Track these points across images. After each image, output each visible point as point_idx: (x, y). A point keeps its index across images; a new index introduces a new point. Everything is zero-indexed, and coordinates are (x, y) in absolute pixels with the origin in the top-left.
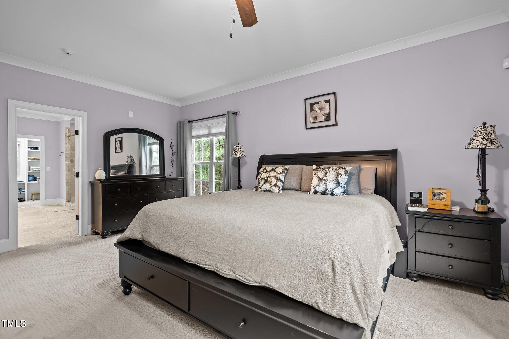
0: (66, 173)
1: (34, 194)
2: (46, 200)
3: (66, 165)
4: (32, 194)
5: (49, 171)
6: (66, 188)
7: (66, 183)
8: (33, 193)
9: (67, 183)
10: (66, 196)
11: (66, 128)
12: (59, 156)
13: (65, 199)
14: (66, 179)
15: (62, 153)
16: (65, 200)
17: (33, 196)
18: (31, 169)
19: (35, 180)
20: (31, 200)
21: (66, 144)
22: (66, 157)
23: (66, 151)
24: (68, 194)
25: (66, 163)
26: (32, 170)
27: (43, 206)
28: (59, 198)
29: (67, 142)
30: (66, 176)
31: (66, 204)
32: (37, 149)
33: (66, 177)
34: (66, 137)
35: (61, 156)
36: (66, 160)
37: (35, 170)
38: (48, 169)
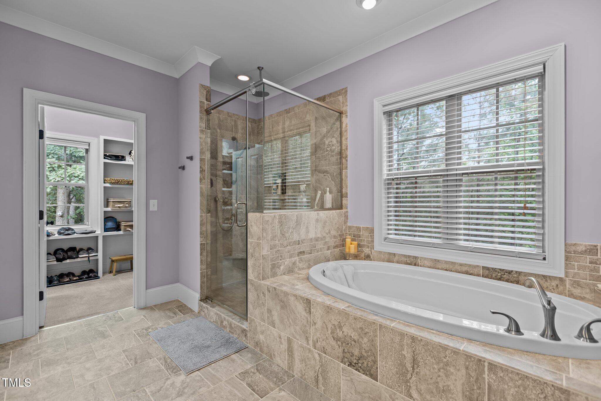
0: (201, 216)
1: (117, 261)
2: (149, 291)
3: (201, 192)
4: (113, 261)
5: (156, 209)
6: (201, 261)
7: (201, 244)
8: (114, 259)
9: (204, 244)
10: (202, 283)
11: (202, 86)
12: (180, 168)
13: (199, 291)
14: (201, 233)
15: (189, 160)
16: (197, 296)
17: (115, 264)
18: (111, 204)
19: (118, 228)
20: (111, 272)
21: (202, 131)
22: (202, 171)
23: (202, 153)
24: (204, 276)
25: (201, 188)
26: (113, 206)
27: (142, 309)
28: (177, 281)
29: (204, 125)
30: (202, 224)
31: (200, 306)
32: (122, 160)
33: (201, 228)
34: (201, 112)
35: (183, 168)
36: (201, 179)
37: (119, 207)
38: (154, 205)
